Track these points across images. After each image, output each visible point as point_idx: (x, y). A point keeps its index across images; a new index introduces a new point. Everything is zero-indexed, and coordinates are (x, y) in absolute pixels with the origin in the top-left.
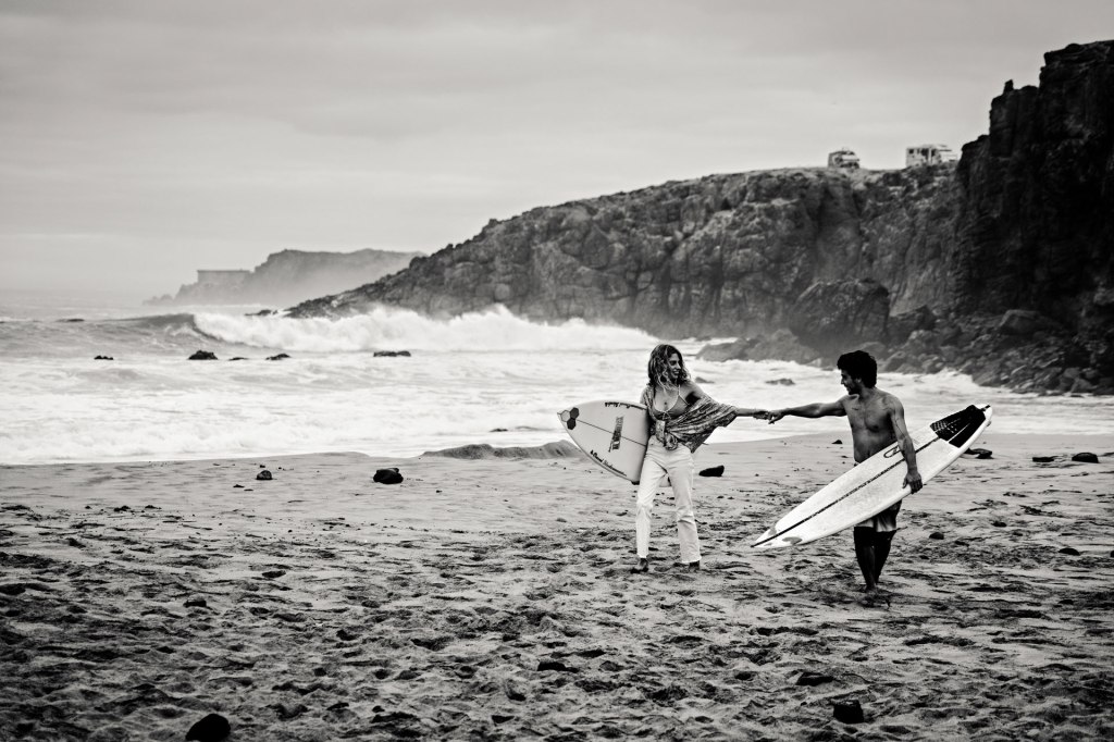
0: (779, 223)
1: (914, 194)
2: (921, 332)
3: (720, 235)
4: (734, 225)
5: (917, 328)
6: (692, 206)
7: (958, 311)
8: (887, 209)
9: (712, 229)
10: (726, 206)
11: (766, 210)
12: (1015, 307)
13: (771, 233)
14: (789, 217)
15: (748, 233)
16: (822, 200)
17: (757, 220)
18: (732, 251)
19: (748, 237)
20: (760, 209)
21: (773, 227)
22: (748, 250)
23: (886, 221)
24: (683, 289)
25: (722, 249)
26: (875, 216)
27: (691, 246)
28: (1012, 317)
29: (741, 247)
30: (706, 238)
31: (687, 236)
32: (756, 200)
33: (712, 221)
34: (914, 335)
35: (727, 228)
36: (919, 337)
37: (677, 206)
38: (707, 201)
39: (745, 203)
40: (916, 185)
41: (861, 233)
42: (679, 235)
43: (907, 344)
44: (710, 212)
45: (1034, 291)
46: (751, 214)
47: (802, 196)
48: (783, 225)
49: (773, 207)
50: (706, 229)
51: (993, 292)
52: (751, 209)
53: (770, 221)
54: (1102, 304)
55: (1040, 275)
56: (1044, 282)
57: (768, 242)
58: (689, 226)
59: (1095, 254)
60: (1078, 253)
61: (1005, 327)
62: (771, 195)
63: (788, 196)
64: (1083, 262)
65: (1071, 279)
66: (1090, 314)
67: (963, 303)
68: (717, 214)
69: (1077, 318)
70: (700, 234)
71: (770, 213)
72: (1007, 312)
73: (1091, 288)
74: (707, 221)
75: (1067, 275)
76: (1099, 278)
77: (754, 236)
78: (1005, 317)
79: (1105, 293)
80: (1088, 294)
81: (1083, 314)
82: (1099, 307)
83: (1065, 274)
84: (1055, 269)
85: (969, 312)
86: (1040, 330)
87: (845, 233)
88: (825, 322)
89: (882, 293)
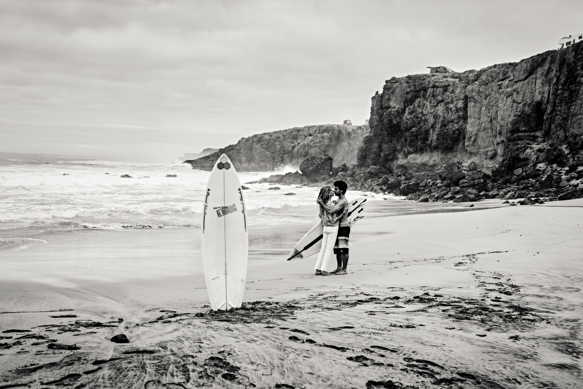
0: (325, 140)
1: (364, 133)
2: (342, 172)
3: (308, 143)
4: (312, 141)
5: (341, 171)
6: (300, 135)
7: (358, 166)
8: (357, 137)
9: (305, 142)
10: (311, 135)
11: (321, 136)
12: (375, 165)
13: (322, 143)
14: (328, 139)
15: (316, 143)
16: (338, 134)
17: (319, 139)
18: (311, 148)
19: (316, 144)
20: (319, 136)
21: (323, 142)
22: (315, 148)
23: (356, 141)
24: (296, 159)
25: (308, 148)
26: (354, 139)
27: (299, 147)
28: (372, 168)
29: (313, 147)
30: (304, 145)
31: (298, 144)
32: (319, 133)
33: (306, 139)
34: (339, 174)
35: (310, 142)
36: (341, 174)
37: (296, 135)
38: (305, 133)
39: (316, 134)
40: (365, 130)
41: (350, 144)
42: (296, 143)
43: (337, 176)
44: (306, 137)
45: (381, 160)
46: (317, 138)
47: (333, 133)
48: (326, 141)
49: (323, 135)
50: (304, 142)
51: (369, 160)
52: (317, 136)
53: (322, 140)
54: (400, 164)
55: (382, 155)
56: (383, 157)
57: (322, 146)
58: (299, 141)
59: (399, 148)
60: (394, 147)
61: (369, 172)
62: (323, 132)
63: (328, 132)
64: (395, 150)
65: (391, 156)
66: (397, 168)
67: (359, 164)
68: (308, 137)
69: (393, 169)
70: (302, 143)
71: (323, 137)
72: (371, 167)
73: (397, 159)
74: (304, 139)
75: (390, 154)
76: (400, 156)
77: (317, 144)
78: (370, 168)
79: (401, 161)
80: (396, 161)
81: (395, 168)
82: (399, 166)
83: (389, 154)
84: (386, 153)
85: (361, 167)
86: (381, 173)
87: (345, 144)
88: (311, 168)
89: (330, 159)
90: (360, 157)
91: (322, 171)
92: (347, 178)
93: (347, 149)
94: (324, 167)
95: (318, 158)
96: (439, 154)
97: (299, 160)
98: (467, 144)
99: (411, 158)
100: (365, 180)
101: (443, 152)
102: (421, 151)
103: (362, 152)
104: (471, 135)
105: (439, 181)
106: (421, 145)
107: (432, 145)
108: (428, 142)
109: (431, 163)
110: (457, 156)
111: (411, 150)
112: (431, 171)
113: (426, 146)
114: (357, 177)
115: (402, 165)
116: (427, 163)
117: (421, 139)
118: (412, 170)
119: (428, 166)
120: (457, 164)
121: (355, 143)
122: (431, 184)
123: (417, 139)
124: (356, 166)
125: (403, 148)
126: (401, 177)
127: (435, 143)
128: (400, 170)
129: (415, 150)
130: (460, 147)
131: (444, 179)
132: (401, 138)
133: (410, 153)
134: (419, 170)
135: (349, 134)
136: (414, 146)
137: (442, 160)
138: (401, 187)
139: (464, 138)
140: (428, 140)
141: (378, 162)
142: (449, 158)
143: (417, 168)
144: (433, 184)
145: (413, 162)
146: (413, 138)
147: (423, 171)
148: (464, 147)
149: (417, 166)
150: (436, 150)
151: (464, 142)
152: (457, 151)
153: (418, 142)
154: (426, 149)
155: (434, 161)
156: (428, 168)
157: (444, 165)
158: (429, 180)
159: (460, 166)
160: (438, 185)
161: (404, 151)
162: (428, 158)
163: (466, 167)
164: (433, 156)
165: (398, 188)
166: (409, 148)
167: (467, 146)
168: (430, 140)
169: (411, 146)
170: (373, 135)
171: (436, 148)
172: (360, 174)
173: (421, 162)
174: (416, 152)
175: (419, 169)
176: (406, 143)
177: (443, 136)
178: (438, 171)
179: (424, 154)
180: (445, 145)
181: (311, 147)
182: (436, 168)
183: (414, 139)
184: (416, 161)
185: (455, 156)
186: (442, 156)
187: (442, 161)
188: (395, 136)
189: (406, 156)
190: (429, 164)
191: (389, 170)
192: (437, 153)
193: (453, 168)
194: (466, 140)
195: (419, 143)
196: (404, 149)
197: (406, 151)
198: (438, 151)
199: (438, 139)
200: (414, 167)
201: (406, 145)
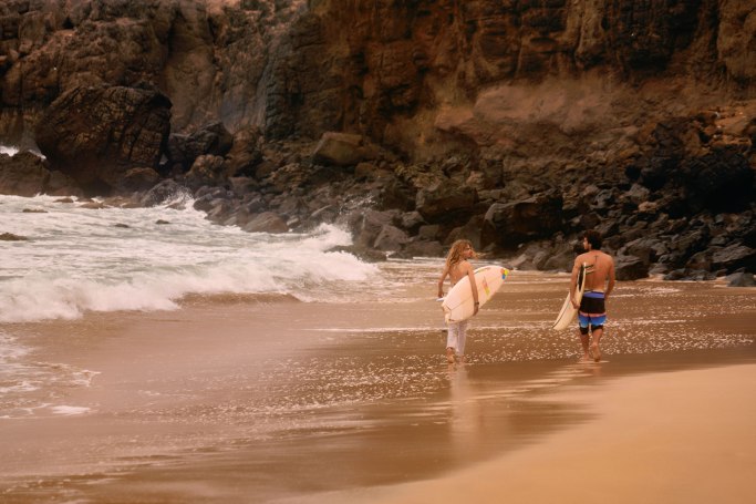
0: (124, 44)
1: (270, 18)
2: (209, 156)
3: (57, 55)
4: (74, 45)
5: (205, 153)
6: (30, 23)
7: (268, 135)
8: (241, 34)
9: (50, 49)
10: (68, 25)
11: (109, 29)
12: (339, 128)
13: (113, 55)
14: (135, 38)
15: (88, 54)
16: (173, 22)
17: (99, 40)
18: (70, 73)
19: (88, 59)
20: (103, 28)
21: (117, 50)
22: (87, 74)
23: (239, 48)
24: (15, 113)
25: (59, 71)
26: (229, 42)
27: (27, 67)
28: (330, 140)
29: (80, 70)
30: (43, 59)
31: (23, 55)
32: (100, 19)
33: (52, 40)
34: (200, 160)
35: (66, 48)
36: (205, 164)
37: (15, 23)
38: (48, 17)
39: (88, 21)
40: (273, 10)
41: (215, 61)
42: (14, 54)
43: (190, 172)
44: (50, 29)
45: (362, 110)
46: (93, 34)
47: (151, 17)
48: (128, 49)
49: (117, 26)
50: (44, 49)
51: (313, 111)
52: (94, 28)
53: (113, 42)
54: (446, 127)
55: (370, 88)
56: (374, 97)
57: (112, 64)
58: (26, 45)
59: (440, 60)
60: (418, 58)
61: (318, 155)
62: (116, 14)
63: (135, 16)
64: (423, 71)
65: (408, 94)
66: (430, 141)
67: (275, 124)
68: (57, 33)
69: (414, 146)
70: (37, 53)
71: (114, 34)
72: (325, 136)
73: (433, 105)
74: (46, 40)
75: (403, 87)
76: (445, 93)
77: (94, 58)
78: (321, 142)
79: (450, 112)
80: (429, 114)
81: (421, 141)
82: (442, 131)
83: (401, 86)
84: (387, 80)
85: (282, 136)
86: (365, 160)
87: (197, 60)
88: (82, 138)
89: (161, 103)
90: (277, 98)
91: (127, 150)
92: (233, 180)
93: (204, 77)
94: (136, 135)
95: (110, 99)
96: (609, 86)
97: (26, 117)
98: (726, 42)
99: (490, 100)
100: (307, 185)
101: (623, 77)
102: (531, 71)
103: (287, 80)
104: (743, 8)
105: (637, 191)
106: (532, 47)
107: (580, 49)
108: (564, 38)
109: (574, 119)
110: (685, 91)
111: (492, 68)
112: (573, 151)
113: (554, 52)
114: (274, 174)
115: (454, 130)
116: (556, 120)
117: (534, 25)
118: (494, 148)
119: (561, 132)
120: (696, 123)
121: (234, 59)
122: (601, 204)
123: (517, 24)
124: (259, 133)
125: (456, 63)
126: (466, 176)
127: (592, 42)
128: (445, 149)
129: (507, 70)
130: (698, 56)
131: (654, 183)
132: (451, 22)
133: (485, 80)
134: (523, 150)
135: (211, 25)
136: (504, 54)
137: (619, 109)
138: (488, 216)
139: (715, 20)
140: (561, 28)
141: (349, 117)
142: (649, 102)
143: (517, 141)
144: (608, 202)
145: (498, 115)
146: (499, 19)
147: (541, 153)
148: (715, 56)
149: (516, 135)
150: (594, 71)
151: (715, 36)
152: (684, 73)
153: (521, 34)
154: (555, 64)
155: (587, 112)
156: (561, 142)
157: (631, 130)
158: (590, 189)
159: (707, 131)
160: (642, 207)
161: (463, 75)
162: (560, 101)
163: (734, 136)
164: (582, 95)
165: (473, 220)
166: (483, 62)
167: (729, 53)
168: (570, 29)
169: (490, 51)
170: (330, 13)
171: (595, 61)
172: (283, 164)
173: (532, 116)
174: (510, 75)
175: (524, 143)
176: (469, 39)
177: (625, 10)
178: (601, 153)
179: (543, 87)
180: (636, 45)
181: (71, 69)
182: (595, 143)
183: (503, 26)
184: (512, 115)
185: (676, 92)
186: (617, 92)
187: (618, 115)
188: (427, 13)
189: (470, 94)
190: (566, 127)
191: (396, 151)
192: (600, 82)
193: (684, 138)
194: (723, 26)
195: (526, 41)
196: (461, 66)
197: (471, 73)
198: (603, 73)
199: (605, 24)
200: (505, 136)
201: (469, 50)
